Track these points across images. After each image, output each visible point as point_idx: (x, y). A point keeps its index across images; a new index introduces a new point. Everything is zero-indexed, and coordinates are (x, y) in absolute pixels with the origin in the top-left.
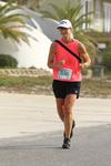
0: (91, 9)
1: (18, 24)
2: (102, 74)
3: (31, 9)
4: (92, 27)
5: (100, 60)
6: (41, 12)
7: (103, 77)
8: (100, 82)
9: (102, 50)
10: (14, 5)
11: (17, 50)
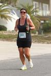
0: (37, 6)
1: (7, 12)
2: (42, 33)
3: (13, 6)
4: (38, 14)
5: (41, 27)
6: (17, 8)
7: (43, 34)
8: (41, 37)
9: (42, 23)
10: (6, 5)
11: (7, 23)
